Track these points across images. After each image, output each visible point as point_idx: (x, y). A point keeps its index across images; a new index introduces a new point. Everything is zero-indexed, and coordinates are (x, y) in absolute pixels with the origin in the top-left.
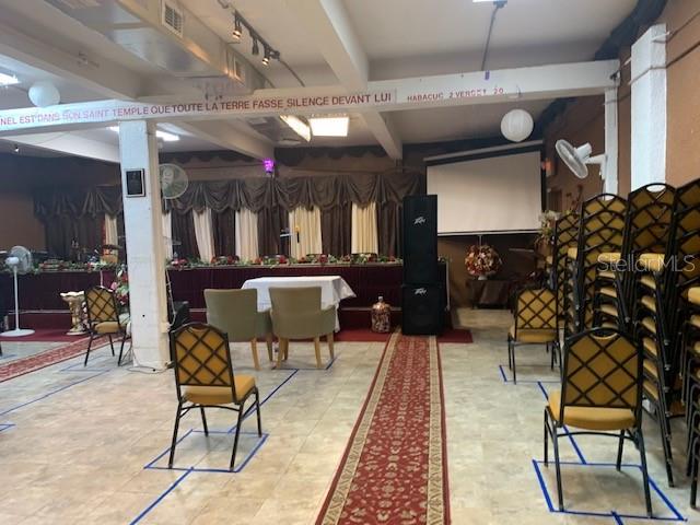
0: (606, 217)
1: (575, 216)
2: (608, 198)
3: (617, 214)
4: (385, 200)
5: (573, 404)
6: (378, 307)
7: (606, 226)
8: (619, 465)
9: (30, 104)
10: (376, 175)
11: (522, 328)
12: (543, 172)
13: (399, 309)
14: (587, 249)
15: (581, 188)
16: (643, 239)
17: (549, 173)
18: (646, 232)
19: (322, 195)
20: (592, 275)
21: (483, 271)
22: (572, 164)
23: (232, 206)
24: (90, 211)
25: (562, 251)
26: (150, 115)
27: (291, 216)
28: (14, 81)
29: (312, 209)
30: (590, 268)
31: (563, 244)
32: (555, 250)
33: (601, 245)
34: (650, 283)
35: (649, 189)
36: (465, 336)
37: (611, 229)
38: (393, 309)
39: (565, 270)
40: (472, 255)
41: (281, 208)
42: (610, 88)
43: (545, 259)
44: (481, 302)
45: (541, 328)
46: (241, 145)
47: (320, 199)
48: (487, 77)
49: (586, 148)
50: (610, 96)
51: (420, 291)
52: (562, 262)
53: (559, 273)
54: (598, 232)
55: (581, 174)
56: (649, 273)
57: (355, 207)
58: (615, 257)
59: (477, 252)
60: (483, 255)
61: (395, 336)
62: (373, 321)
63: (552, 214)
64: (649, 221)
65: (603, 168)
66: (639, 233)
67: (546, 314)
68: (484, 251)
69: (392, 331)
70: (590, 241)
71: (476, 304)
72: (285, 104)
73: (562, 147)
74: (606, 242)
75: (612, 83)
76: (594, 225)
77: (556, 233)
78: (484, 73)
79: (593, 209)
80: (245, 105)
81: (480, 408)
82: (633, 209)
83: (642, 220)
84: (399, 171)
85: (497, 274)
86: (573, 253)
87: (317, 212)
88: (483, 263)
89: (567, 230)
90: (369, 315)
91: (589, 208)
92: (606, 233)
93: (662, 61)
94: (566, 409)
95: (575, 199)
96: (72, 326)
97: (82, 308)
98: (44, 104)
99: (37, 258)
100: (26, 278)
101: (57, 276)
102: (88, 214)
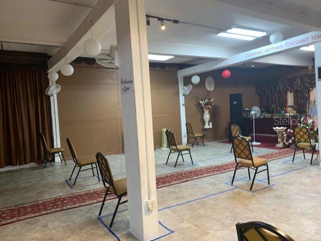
9: (270, 43)
24: (280, 90)
28: (264, 34)
96: (278, 142)
97: (282, 135)
98: (276, 42)
99: (262, 112)
100: (257, 120)
101: (271, 119)
102: (279, 92)
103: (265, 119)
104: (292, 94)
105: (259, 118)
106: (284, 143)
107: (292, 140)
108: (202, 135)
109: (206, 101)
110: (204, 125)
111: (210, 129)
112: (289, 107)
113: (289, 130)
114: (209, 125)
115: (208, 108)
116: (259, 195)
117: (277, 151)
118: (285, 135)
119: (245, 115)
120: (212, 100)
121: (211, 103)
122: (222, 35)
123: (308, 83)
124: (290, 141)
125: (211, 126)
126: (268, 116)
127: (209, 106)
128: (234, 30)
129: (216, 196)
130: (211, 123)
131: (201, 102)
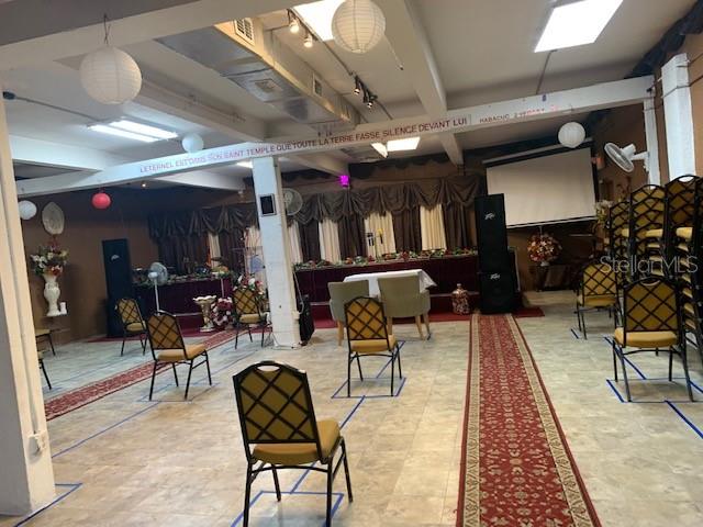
0: (650, 202)
1: (626, 203)
2: (652, 188)
3: (659, 199)
4: (449, 201)
5: (633, 330)
6: (457, 292)
7: (651, 210)
8: (670, 378)
9: (184, 151)
10: (440, 179)
11: (588, 295)
12: (594, 166)
13: (477, 293)
14: (637, 228)
15: (629, 179)
16: (679, 217)
17: (599, 167)
18: (681, 212)
19: (392, 202)
20: (642, 247)
21: (545, 257)
22: (620, 162)
23: (316, 218)
24: (195, 230)
25: (616, 232)
26: (276, 152)
27: (366, 222)
28: (174, 135)
29: (385, 215)
30: (640, 243)
31: (617, 227)
32: (611, 233)
33: (648, 225)
34: (684, 248)
35: (681, 180)
36: (537, 312)
37: (655, 211)
38: (470, 294)
39: (621, 247)
40: (534, 244)
41: (357, 215)
42: (647, 98)
43: (602, 240)
44: (546, 285)
45: (604, 294)
46: (327, 165)
47: (391, 205)
48: (544, 99)
49: (631, 148)
50: (648, 104)
51: (495, 276)
52: (617, 242)
53: (615, 250)
54: (644, 214)
55: (628, 168)
56: (682, 240)
57: (422, 210)
58: (659, 233)
59: (538, 241)
60: (544, 244)
61: (475, 317)
62: (454, 304)
63: (605, 203)
64: (683, 202)
65: (646, 163)
66: (676, 212)
67: (608, 282)
68: (544, 239)
69: (471, 313)
70: (638, 223)
71: (540, 287)
72: (381, 134)
73: (610, 148)
74: (652, 222)
75: (648, 95)
76: (641, 210)
77: (610, 218)
78: (541, 97)
79: (640, 197)
80: (350, 138)
81: (561, 355)
82: (669, 196)
83: (678, 203)
84: (461, 174)
85: (558, 259)
86: (626, 232)
87: (389, 217)
88: (545, 250)
89: (620, 214)
90: (449, 300)
91: (636, 197)
92: (651, 214)
93: (686, 81)
94: (628, 334)
95: (625, 188)
96: (204, 324)
97: (211, 310)
98: (193, 150)
99: (171, 272)
100: (163, 288)
101: (187, 285)
102: (194, 234)
103: (176, 285)
104: (217, 237)
105: (165, 285)
106: (214, 324)
107: (228, 316)
108: (47, 331)
109: (50, 256)
110: (48, 311)
111: (62, 316)
112: (213, 260)
113: (220, 300)
114: (59, 309)
115: (56, 272)
116: (202, 402)
117: (206, 338)
118: (215, 310)
119: (135, 281)
120: (64, 254)
121: (62, 259)
122: (99, 128)
123: (240, 218)
124: (225, 318)
125: (64, 311)
126: (182, 279)
127: (57, 267)
128: (124, 124)
129: (131, 421)
130: (63, 305)
131: (36, 258)
